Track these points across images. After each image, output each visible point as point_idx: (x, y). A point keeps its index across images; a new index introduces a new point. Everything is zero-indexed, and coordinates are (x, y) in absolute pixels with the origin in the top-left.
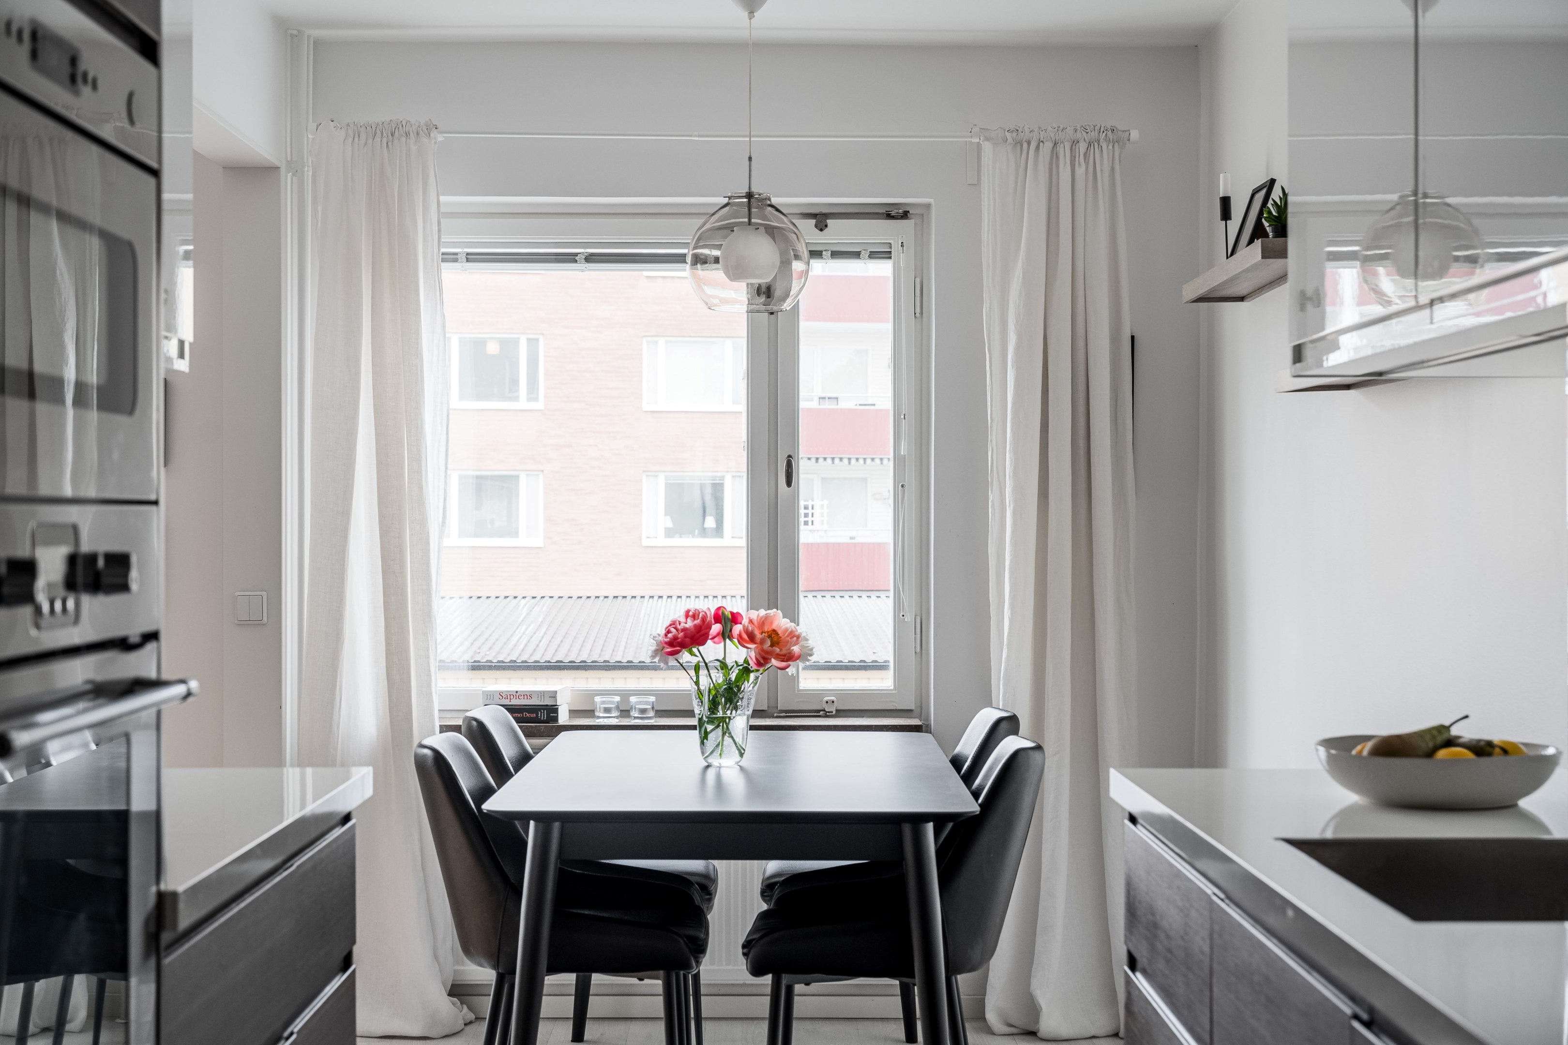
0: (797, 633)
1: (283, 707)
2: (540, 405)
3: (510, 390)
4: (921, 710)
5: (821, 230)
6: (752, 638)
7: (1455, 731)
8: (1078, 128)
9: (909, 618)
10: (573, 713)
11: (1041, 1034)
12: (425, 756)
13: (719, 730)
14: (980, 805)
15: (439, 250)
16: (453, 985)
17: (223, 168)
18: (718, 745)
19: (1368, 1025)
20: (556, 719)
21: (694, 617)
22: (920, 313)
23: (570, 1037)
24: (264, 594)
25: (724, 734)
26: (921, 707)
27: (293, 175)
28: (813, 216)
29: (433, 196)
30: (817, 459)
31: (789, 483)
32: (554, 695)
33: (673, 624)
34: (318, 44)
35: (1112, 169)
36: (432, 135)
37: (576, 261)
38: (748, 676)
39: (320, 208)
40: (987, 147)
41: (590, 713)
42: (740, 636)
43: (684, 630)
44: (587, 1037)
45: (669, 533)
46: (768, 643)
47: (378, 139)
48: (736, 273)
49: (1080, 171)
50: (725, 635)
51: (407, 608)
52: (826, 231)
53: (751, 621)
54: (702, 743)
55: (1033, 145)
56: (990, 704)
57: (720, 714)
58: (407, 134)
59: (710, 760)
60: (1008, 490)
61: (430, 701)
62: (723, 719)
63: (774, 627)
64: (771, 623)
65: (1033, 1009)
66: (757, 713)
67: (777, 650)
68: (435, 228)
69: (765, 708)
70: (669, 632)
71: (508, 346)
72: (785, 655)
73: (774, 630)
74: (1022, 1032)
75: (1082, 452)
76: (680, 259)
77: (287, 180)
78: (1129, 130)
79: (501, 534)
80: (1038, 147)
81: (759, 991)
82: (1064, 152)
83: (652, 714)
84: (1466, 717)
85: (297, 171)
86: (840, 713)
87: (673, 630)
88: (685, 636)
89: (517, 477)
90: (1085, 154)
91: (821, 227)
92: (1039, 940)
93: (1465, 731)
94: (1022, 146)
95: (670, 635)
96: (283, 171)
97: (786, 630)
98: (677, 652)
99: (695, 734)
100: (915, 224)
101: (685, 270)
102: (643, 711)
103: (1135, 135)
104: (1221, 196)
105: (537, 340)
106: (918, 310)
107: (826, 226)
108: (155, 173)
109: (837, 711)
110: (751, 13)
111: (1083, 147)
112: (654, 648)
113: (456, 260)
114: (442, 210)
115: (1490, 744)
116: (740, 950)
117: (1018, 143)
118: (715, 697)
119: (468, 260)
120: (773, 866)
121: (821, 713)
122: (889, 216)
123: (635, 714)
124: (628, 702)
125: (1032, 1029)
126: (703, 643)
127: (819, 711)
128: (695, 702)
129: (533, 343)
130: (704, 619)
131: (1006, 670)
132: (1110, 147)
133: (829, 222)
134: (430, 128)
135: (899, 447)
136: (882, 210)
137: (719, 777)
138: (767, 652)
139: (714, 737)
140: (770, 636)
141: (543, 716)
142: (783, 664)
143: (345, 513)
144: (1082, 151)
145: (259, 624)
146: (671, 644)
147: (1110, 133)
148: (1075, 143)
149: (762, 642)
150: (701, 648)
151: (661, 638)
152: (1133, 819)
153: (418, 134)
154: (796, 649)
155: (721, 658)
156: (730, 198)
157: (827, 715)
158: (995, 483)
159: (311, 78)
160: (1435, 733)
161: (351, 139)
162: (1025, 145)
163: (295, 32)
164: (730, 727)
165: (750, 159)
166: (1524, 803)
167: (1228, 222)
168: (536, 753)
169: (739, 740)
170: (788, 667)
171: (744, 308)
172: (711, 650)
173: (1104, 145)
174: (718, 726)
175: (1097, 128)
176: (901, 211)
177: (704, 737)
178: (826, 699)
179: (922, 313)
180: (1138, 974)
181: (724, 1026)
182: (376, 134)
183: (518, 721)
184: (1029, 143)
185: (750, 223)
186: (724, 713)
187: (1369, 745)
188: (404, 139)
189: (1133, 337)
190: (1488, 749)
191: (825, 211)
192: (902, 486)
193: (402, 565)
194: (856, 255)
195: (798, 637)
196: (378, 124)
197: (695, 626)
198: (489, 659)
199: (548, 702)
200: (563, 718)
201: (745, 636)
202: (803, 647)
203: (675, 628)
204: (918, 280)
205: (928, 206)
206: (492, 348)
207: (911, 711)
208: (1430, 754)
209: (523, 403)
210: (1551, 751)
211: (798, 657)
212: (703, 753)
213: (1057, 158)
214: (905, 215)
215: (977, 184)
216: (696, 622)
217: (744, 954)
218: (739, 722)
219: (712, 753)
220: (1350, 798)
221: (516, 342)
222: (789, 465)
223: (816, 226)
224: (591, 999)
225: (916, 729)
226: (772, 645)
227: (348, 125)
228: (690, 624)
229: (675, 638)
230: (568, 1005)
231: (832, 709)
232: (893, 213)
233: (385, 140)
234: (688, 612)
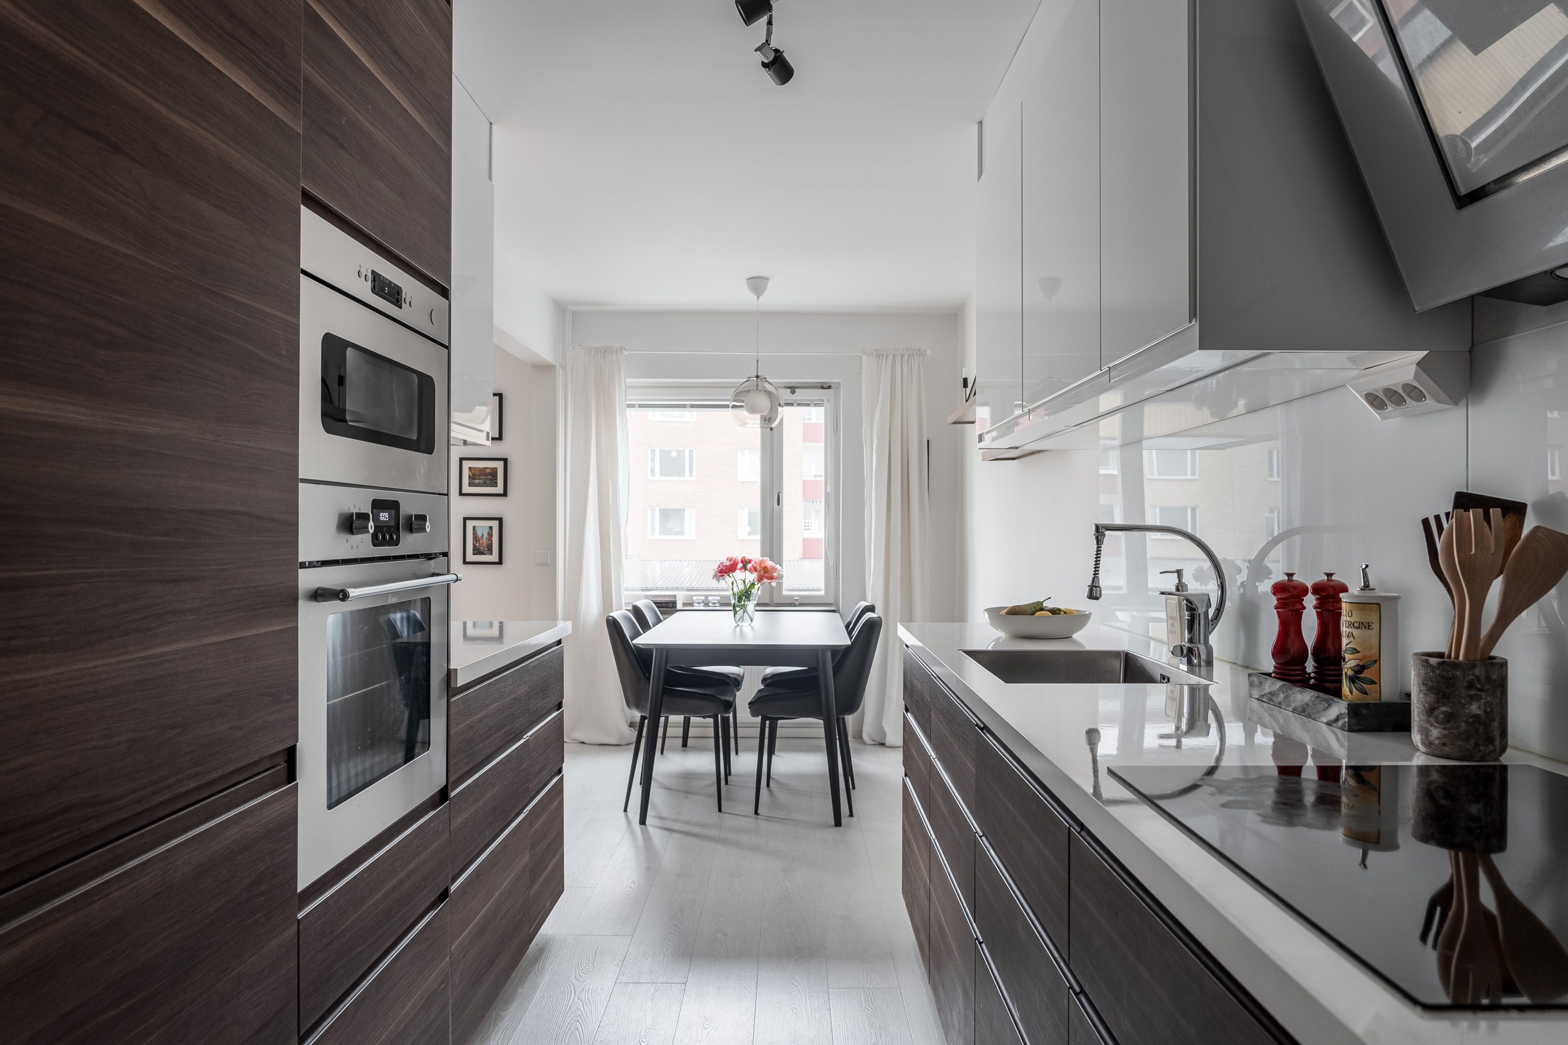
0: (776, 568)
1: (557, 600)
2: (694, 478)
3: (681, 473)
4: (836, 603)
5: (793, 394)
6: (755, 569)
7: (1045, 604)
8: (904, 349)
9: (831, 563)
10: (684, 604)
11: (886, 744)
12: (610, 619)
13: (742, 610)
14: (852, 642)
15: (625, 402)
16: (631, 723)
17: (532, 366)
18: (741, 617)
19: (982, 729)
20: (675, 607)
21: (731, 560)
22: (836, 430)
23: (681, 745)
24: (549, 551)
25: (744, 612)
26: (836, 602)
27: (563, 369)
28: (790, 388)
29: (623, 379)
30: (813, 502)
31: (778, 504)
32: (675, 596)
33: (722, 563)
34: (574, 314)
35: (919, 367)
36: (623, 352)
37: (686, 407)
38: (754, 586)
39: (574, 384)
40: (865, 358)
41: (691, 604)
42: (750, 569)
43: (726, 566)
44: (688, 745)
45: (750, 534)
46: (763, 572)
47: (599, 354)
48: (752, 410)
49: (905, 368)
50: (744, 568)
51: (610, 558)
52: (795, 394)
53: (755, 562)
54: (735, 616)
55: (885, 356)
56: (865, 600)
57: (743, 603)
58: (612, 352)
59: (738, 623)
60: (873, 508)
61: (621, 598)
62: (744, 605)
63: (766, 565)
64: (765, 563)
65: (883, 734)
66: (758, 605)
67: (767, 575)
68: (624, 393)
69: (768, 602)
70: (719, 567)
71: (681, 453)
72: (770, 577)
73: (765, 567)
74: (878, 743)
75: (906, 490)
76: (727, 406)
77: (560, 372)
78: (926, 350)
79: (677, 534)
80: (886, 358)
81: (756, 726)
82: (898, 359)
83: (718, 605)
84: (1050, 598)
85: (564, 367)
86: (801, 605)
87: (721, 566)
88: (726, 569)
89: (684, 510)
90: (907, 360)
91: (793, 392)
92: (886, 703)
93: (1048, 604)
94: (879, 357)
95: (720, 568)
96: (558, 368)
97: (771, 566)
98: (723, 575)
99: (732, 612)
100: (834, 391)
101: (729, 411)
102: (714, 603)
103: (929, 352)
104: (964, 377)
105: (692, 451)
106: (835, 429)
107: (795, 392)
108: (448, 347)
109: (800, 604)
110: (758, 298)
111: (906, 357)
112: (713, 574)
113: (634, 407)
114: (627, 385)
115: (1059, 610)
116: (748, 706)
117: (878, 356)
118: (740, 596)
119: (639, 407)
120: (770, 670)
121: (793, 605)
122: (823, 388)
123: (710, 605)
124: (708, 599)
125: (883, 742)
126: (734, 571)
127: (791, 604)
128: (732, 598)
129: (691, 452)
130: (734, 562)
131: (872, 585)
132: (918, 357)
133: (796, 390)
134: (622, 349)
135: (827, 489)
136: (820, 385)
137: (741, 630)
138: (762, 576)
139: (740, 613)
140: (763, 569)
141: (670, 605)
142: (770, 581)
143: (584, 516)
144: (906, 359)
145: (545, 564)
146: (720, 572)
147: (918, 351)
148: (903, 356)
149: (760, 571)
150: (733, 574)
151: (717, 570)
152: (907, 646)
153: (617, 352)
154: (775, 574)
155: (743, 579)
156: (749, 378)
157: (795, 605)
158: (868, 505)
159: (571, 327)
160: (1036, 605)
161: (587, 354)
162: (881, 357)
163: (564, 308)
164: (747, 609)
165: (758, 361)
166: (1075, 636)
167: (967, 389)
168: (664, 620)
169: (751, 615)
170: (772, 582)
171: (759, 426)
172: (738, 574)
173: (915, 356)
174: (742, 608)
175: (912, 349)
176: (827, 385)
177: (735, 613)
178: (795, 598)
179: (837, 430)
180: (909, 714)
181: (743, 739)
182: (598, 351)
183: (658, 607)
184: (883, 356)
185: (757, 389)
186: (744, 603)
187: (1005, 611)
188: (610, 354)
189: (928, 441)
190: (1058, 612)
191: (794, 385)
192: (828, 505)
193: (609, 539)
194: (808, 405)
195: (776, 569)
196: (599, 348)
197: (731, 564)
198: (667, 586)
199: (673, 599)
200: (679, 606)
201: (753, 569)
202: (778, 574)
203: (722, 565)
204: (835, 416)
205: (839, 383)
206: (674, 454)
207: (831, 604)
208: (1033, 614)
209: (687, 477)
210: (1087, 613)
211: (776, 578)
212: (735, 620)
213: (895, 362)
214: (829, 387)
215: (860, 374)
216: (731, 562)
217: (749, 707)
218: (751, 606)
219: (738, 621)
220: (1000, 634)
221: (683, 451)
222: (779, 496)
223: (791, 392)
224: (690, 728)
225: (834, 611)
226: (764, 573)
227: (586, 348)
228: (728, 563)
229: (722, 570)
230: (680, 732)
231: (797, 603)
232: (824, 387)
233: (602, 354)
234: (728, 558)
